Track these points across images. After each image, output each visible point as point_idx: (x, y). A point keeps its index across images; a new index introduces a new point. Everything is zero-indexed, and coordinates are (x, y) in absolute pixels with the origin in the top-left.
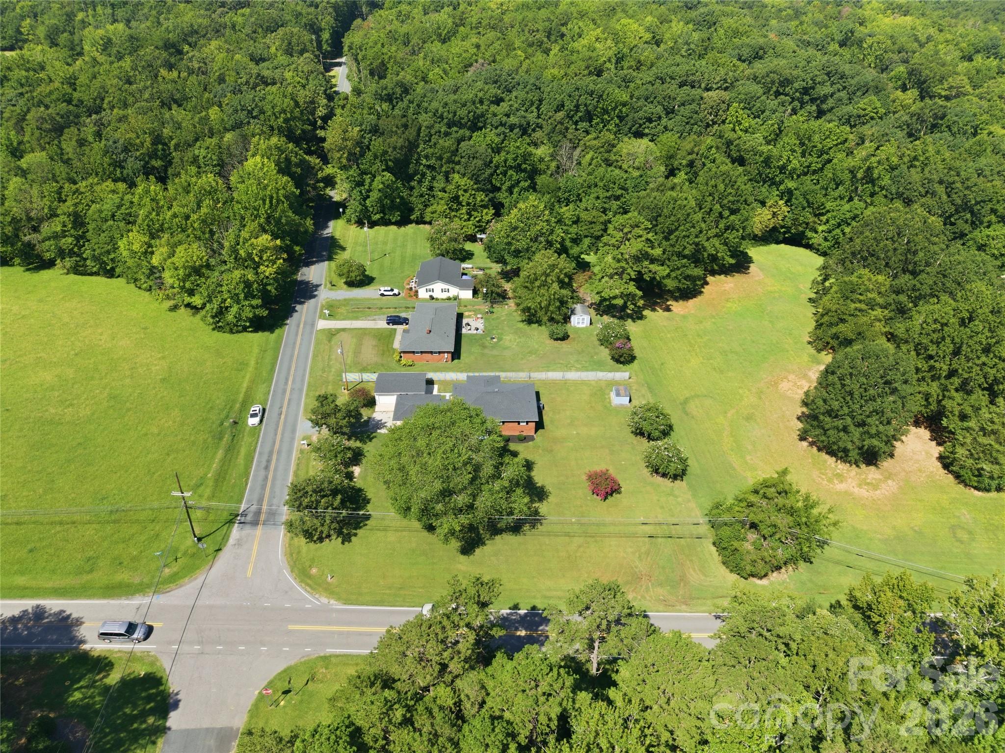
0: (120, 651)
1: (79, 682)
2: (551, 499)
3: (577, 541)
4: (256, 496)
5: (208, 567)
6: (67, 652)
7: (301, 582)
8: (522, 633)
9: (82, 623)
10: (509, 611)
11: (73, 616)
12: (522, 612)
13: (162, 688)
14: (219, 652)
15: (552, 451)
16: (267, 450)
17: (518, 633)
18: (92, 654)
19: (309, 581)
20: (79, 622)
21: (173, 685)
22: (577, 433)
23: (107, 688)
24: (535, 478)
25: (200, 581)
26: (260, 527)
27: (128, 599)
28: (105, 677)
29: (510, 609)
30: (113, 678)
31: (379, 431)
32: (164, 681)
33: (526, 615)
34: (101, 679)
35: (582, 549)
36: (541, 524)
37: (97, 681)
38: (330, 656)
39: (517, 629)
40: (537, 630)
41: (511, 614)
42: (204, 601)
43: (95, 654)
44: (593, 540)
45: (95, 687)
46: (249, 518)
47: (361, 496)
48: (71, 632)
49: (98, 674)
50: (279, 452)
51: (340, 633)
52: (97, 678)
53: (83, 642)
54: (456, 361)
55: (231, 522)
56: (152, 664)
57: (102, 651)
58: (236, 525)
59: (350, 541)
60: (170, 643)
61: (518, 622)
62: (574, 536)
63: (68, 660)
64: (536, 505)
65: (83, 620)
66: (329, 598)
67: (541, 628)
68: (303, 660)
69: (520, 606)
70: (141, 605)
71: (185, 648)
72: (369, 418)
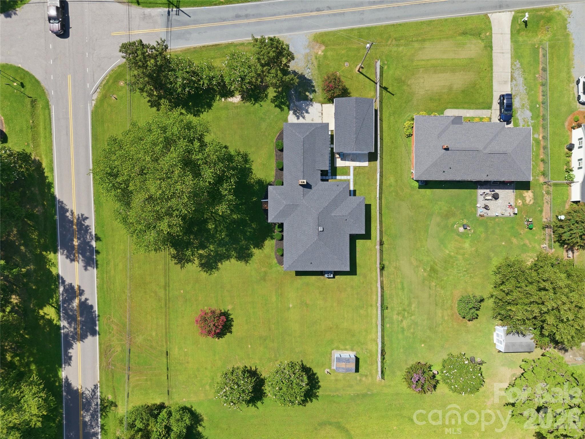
2: (204, 275)
3: (161, 293)
7: (110, 76)
8: (76, 243)
10: (94, 233)
12: (94, 244)
15: (265, 280)
17: (75, 240)
19: (111, 81)
22: (289, 308)
24: (227, 262)
29: (96, 235)
31: (291, 112)
33: (91, 246)
35: (153, 294)
36: (176, 264)
38: (49, 109)
39: (79, 239)
40: (78, 253)
41: (91, 235)
44: (163, 306)
46: (175, 18)
47: (202, 108)
51: (67, 113)
54: (417, 184)
58: (167, 10)
59: (152, 106)
61: (84, 240)
62: (165, 290)
64: (197, 262)
66: (97, 99)
67: (80, 256)
68: (45, 91)
69: (98, 242)
72: (311, 100)
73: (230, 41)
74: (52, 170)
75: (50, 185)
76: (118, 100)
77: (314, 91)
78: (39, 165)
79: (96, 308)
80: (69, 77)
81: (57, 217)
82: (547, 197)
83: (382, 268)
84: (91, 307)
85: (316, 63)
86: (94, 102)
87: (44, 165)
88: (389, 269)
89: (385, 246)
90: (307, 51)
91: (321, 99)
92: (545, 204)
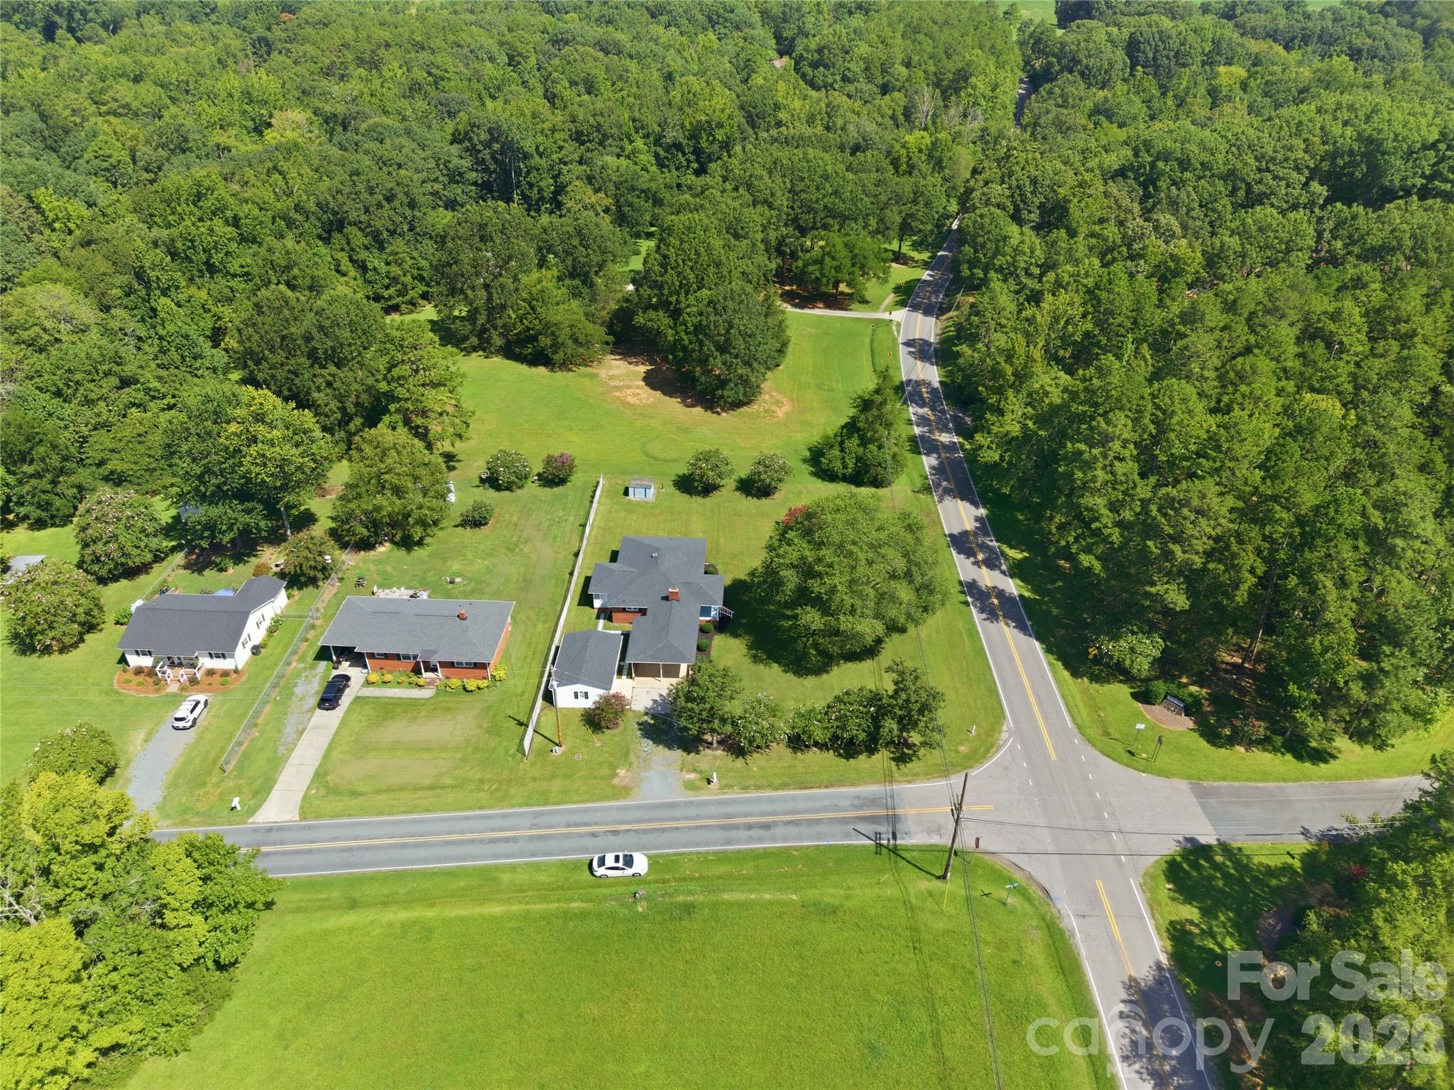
0: (1153, 916)
1: (1212, 950)
4: (836, 829)
5: (987, 857)
6: (1180, 981)
8: (995, 601)
9: (1131, 979)
10: (972, 607)
11: (1124, 996)
12: (970, 599)
13: (1178, 859)
14: (1112, 814)
16: (720, 835)
17: (996, 603)
18: (1169, 948)
20: (1132, 985)
21: (1170, 848)
23: (1205, 912)
25: (1017, 859)
26: (899, 812)
27: (1073, 935)
28: (1192, 923)
29: (969, 606)
30: (1190, 912)
32: (1169, 858)
33: (973, 597)
34: (1197, 926)
37: (1202, 930)
39: (992, 604)
40: (989, 593)
41: (975, 607)
42: (1048, 843)
43: (1168, 944)
45: (1210, 928)
46: (884, 829)
48: (1150, 988)
49: (1191, 933)
50: (728, 816)
52: (1197, 931)
53: (1159, 967)
55: (895, 851)
56: (1153, 877)
57: (1161, 938)
58: (898, 842)
60: (1120, 864)
61: (983, 602)
63: (1188, 976)
65: (1126, 980)
66: (1001, 732)
67: (985, 590)
69: (963, 600)
70: (1076, 915)
71: (1120, 848)
72: (646, 714)
73: (780, 793)
74: (1050, 664)
75: (1049, 650)
76: (965, 729)
77: (639, 724)
78: (1075, 674)
79: (954, 553)
80: (1054, 757)
81: (1029, 623)
82: (320, 606)
83: (577, 555)
84: (959, 553)
85: (632, 757)
86: (1005, 728)
87: (1066, 674)
88: (567, 553)
89: (569, 570)
90: (644, 774)
91: (631, 714)
92: (326, 600)
